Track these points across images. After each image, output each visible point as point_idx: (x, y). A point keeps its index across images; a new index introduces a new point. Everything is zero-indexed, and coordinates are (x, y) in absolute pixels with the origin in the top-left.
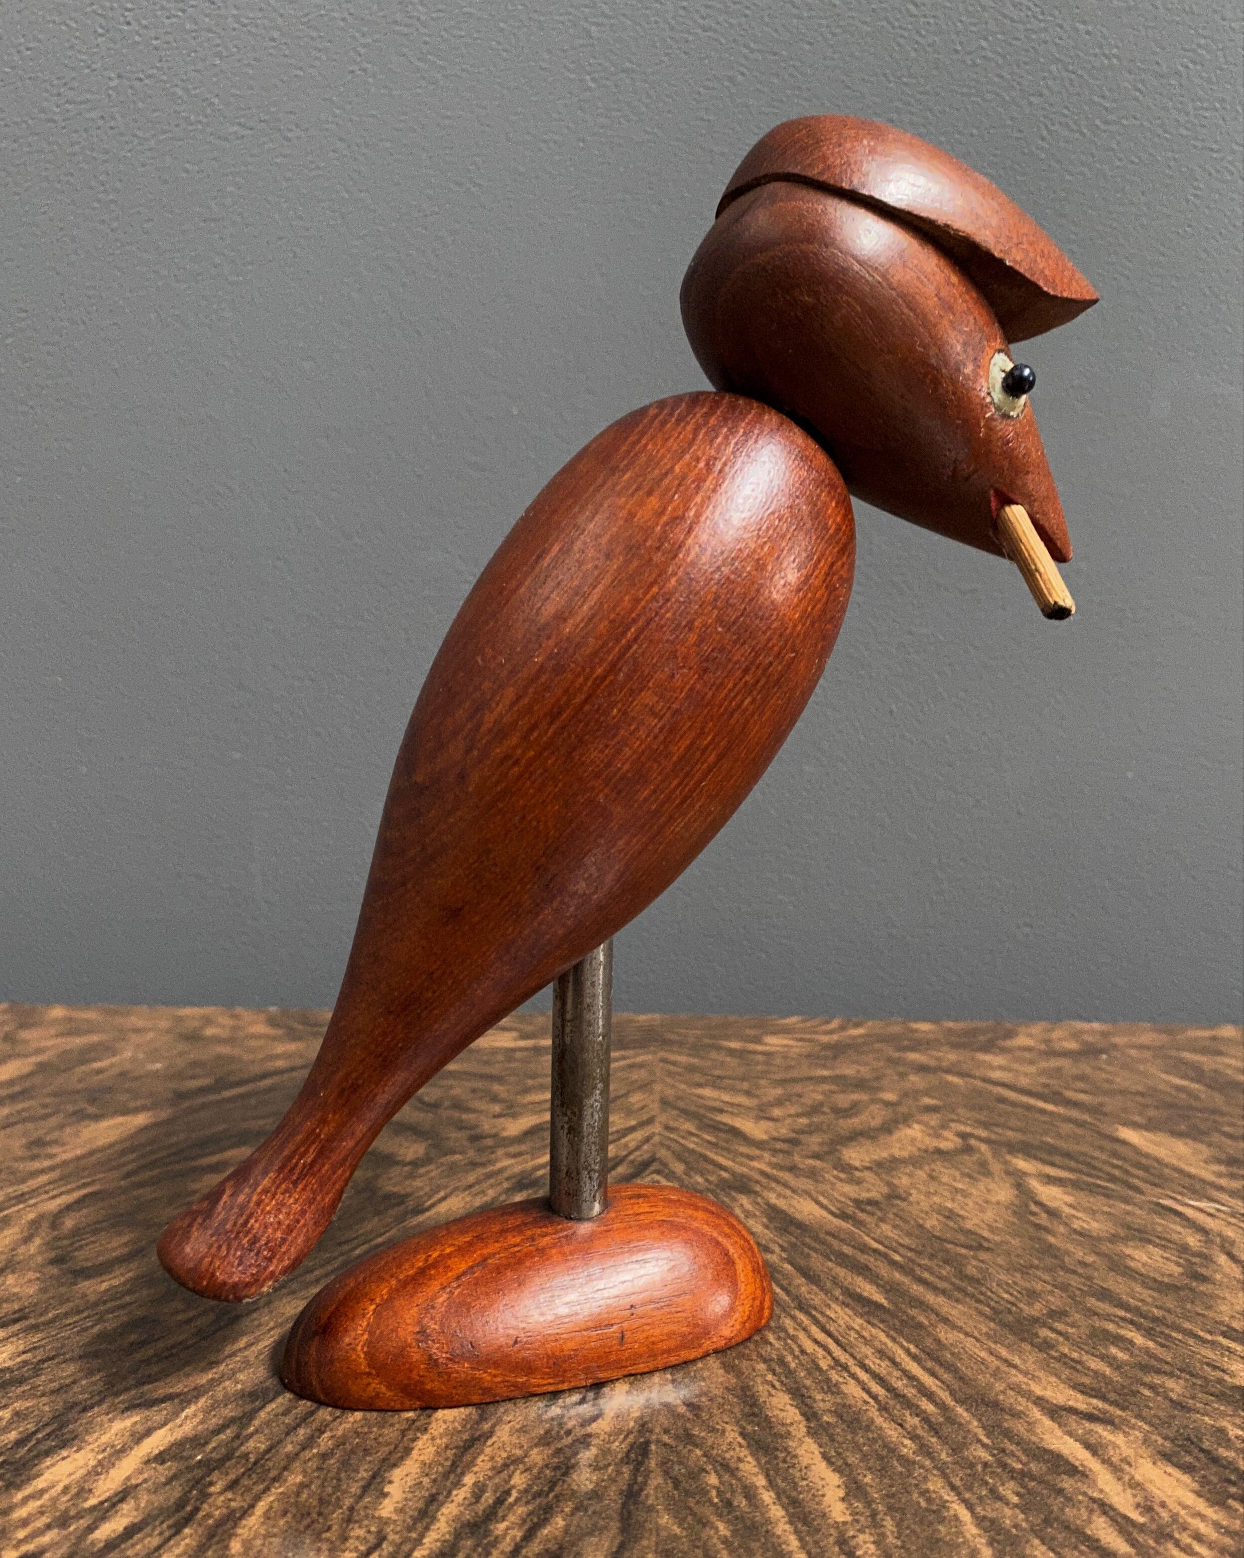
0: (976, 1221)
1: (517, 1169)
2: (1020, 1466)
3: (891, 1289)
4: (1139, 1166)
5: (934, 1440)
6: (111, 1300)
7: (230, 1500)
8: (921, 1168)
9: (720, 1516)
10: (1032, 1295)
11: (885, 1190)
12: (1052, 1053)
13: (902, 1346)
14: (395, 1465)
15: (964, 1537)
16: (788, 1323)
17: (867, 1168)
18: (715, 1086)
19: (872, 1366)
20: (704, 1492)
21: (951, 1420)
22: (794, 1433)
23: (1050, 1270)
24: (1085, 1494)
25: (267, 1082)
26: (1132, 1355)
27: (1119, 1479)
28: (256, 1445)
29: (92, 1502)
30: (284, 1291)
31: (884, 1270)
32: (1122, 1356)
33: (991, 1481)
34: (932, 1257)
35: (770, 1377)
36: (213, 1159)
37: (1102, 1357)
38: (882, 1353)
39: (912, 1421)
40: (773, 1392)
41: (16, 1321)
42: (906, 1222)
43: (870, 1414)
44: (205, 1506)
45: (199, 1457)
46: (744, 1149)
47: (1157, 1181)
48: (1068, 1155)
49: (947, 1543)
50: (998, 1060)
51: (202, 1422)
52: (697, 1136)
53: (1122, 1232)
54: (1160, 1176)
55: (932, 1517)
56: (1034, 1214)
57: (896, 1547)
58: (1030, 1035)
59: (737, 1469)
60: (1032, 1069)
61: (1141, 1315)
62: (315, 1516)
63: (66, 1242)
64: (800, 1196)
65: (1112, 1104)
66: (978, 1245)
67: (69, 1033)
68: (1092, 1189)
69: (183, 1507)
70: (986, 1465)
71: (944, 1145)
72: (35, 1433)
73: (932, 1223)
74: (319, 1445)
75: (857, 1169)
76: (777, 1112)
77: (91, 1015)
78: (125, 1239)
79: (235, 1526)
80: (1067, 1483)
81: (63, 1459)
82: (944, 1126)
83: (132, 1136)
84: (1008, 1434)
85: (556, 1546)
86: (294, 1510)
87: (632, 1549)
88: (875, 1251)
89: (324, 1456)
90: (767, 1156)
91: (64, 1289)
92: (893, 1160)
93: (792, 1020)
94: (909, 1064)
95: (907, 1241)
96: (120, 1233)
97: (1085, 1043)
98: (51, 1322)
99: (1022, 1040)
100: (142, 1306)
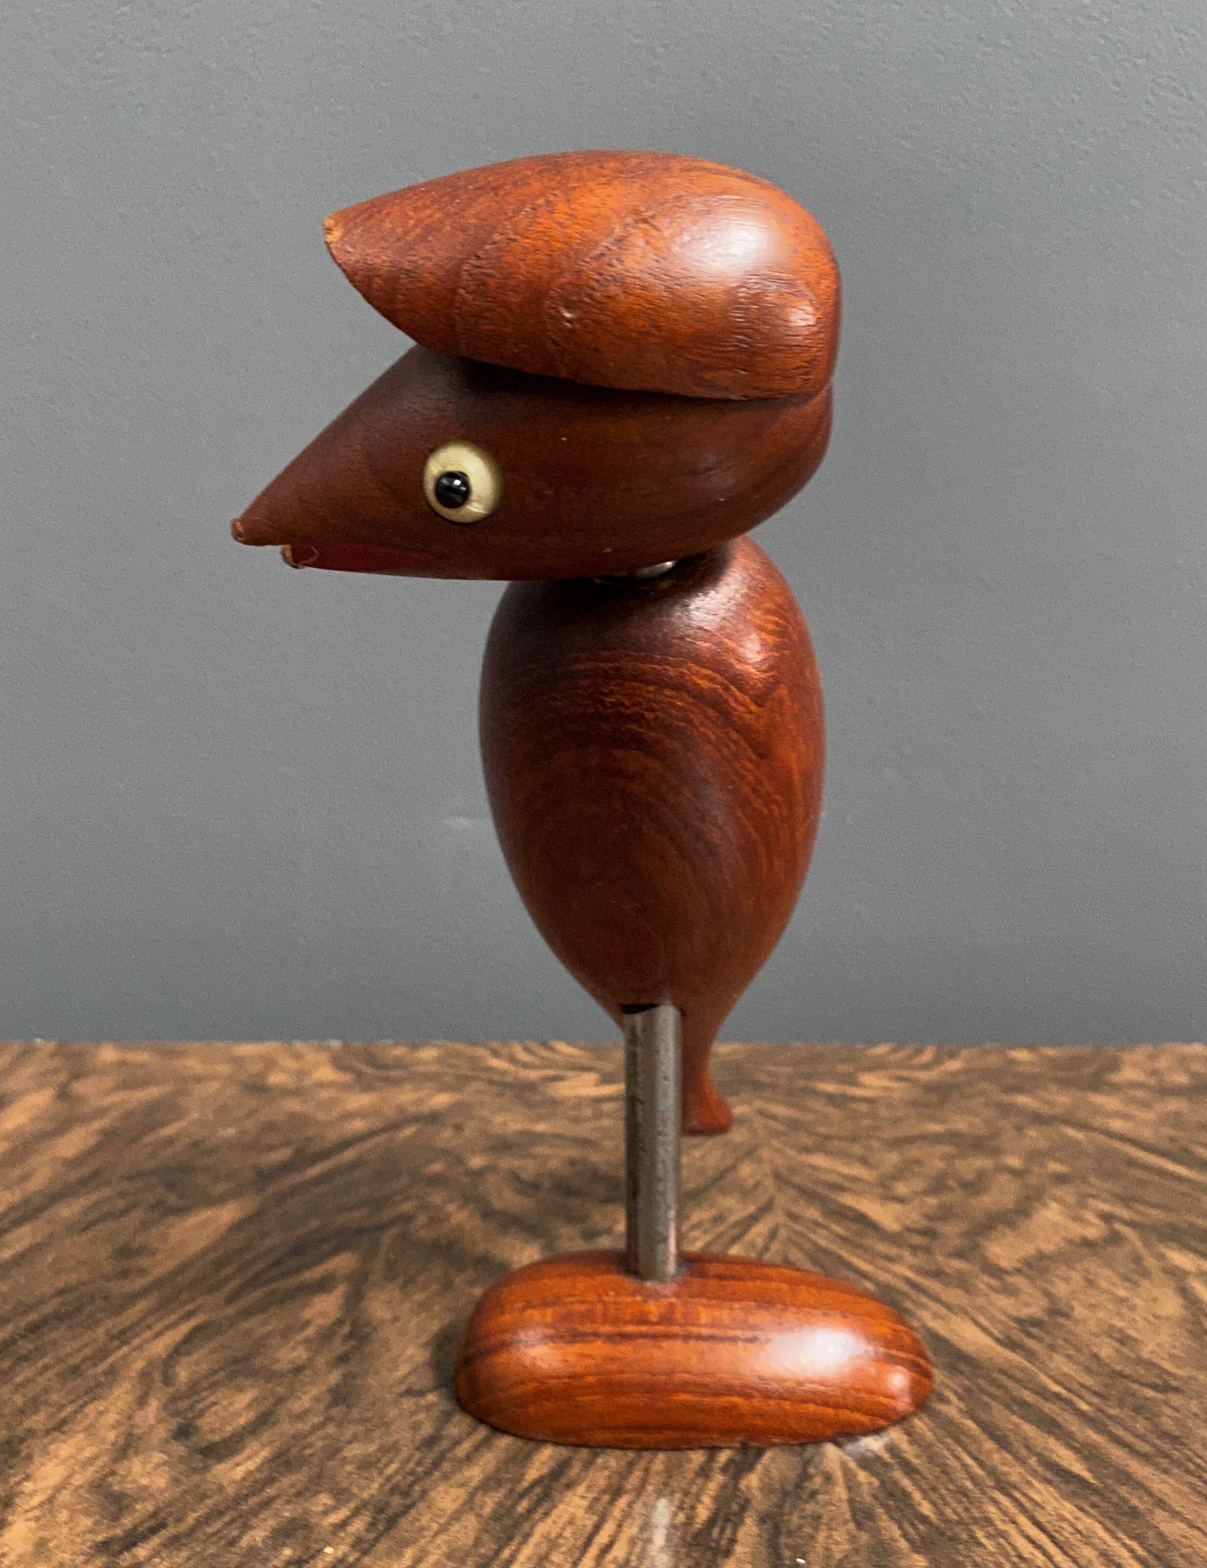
0: (1152, 1346)
3: (1087, 1453)
6: (251, 1495)
8: (1075, 1269)
11: (1044, 1303)
12: (1166, 1091)
13: (1124, 1545)
16: (992, 1510)
17: (1019, 1271)
18: (827, 1152)
25: (349, 1155)
30: (437, 1474)
31: (1074, 1425)
34: (1121, 1403)
36: (321, 1271)
41: (154, 1531)
42: (1078, 1349)
46: (879, 1246)
50: (1110, 1103)
52: (827, 1228)
58: (1135, 1065)
60: (1149, 1115)
63: (185, 1403)
64: (957, 1314)
66: (1165, 1383)
67: (126, 1085)
71: (1090, 1233)
73: (1106, 1350)
75: (1007, 1272)
76: (901, 1189)
77: (142, 1057)
78: (247, 1396)
82: (1082, 1205)
83: (223, 1240)
88: (1058, 1396)
90: (908, 1255)
91: (196, 1478)
92: (1041, 1256)
93: (881, 1049)
94: (1022, 1111)
95: (1088, 1381)
96: (240, 1389)
97: (1194, 1075)
98: (192, 1530)
99: (1128, 1074)
100: (288, 1502)
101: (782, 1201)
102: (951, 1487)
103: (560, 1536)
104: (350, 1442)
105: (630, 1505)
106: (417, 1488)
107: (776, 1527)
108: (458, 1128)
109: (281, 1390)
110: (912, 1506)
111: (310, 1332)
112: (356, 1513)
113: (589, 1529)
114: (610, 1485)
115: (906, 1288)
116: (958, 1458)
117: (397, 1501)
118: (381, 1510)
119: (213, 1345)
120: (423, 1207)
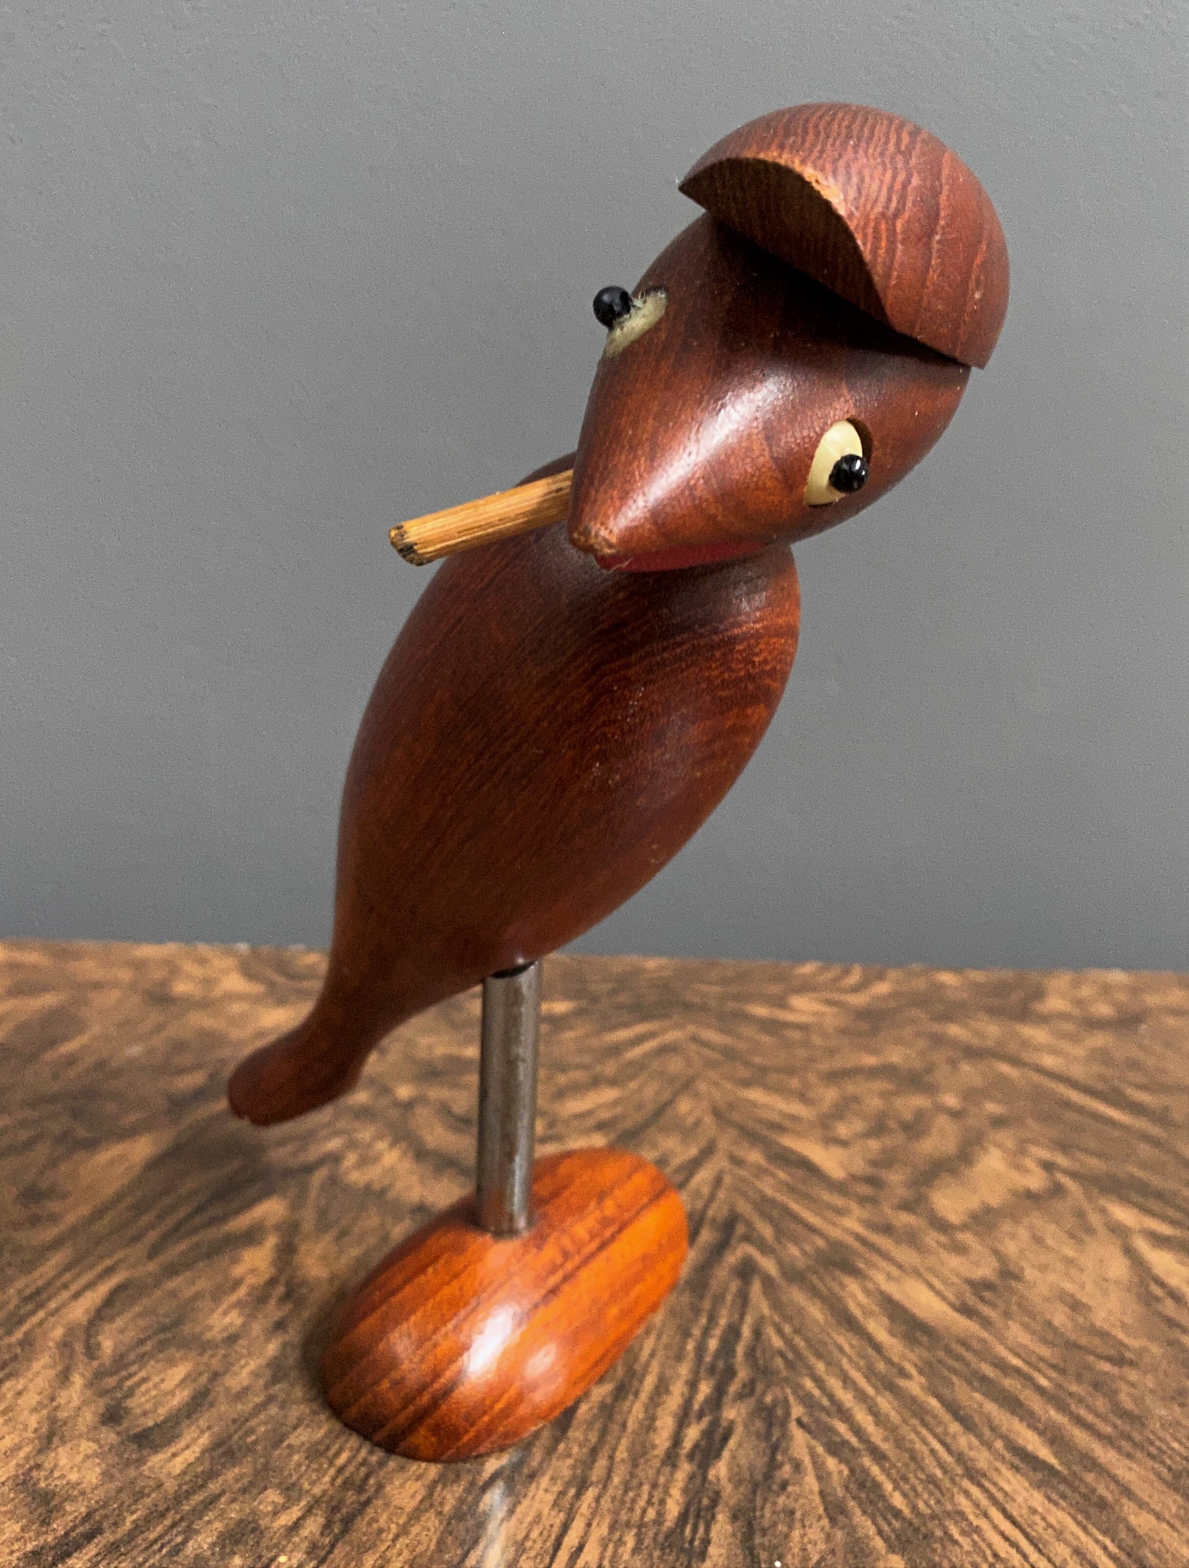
0: (1105, 1313)
6: (193, 1491)
8: (1021, 1225)
11: (995, 1264)
12: (1092, 1023)
13: (1097, 1541)
16: (963, 1502)
17: (966, 1226)
18: (765, 1086)
31: (1036, 1404)
34: (1079, 1378)
41: (89, 1537)
42: (1033, 1317)
46: (825, 1196)
48: (1159, 1195)
50: (1038, 1034)
52: (773, 1175)
56: (1158, 1299)
58: (1060, 993)
60: (1079, 1051)
63: (113, 1380)
64: (910, 1276)
67: (19, 991)
71: (1032, 1183)
73: (1060, 1317)
75: (955, 1228)
76: (842, 1130)
78: (180, 1371)
82: (1022, 1150)
83: (139, 1180)
88: (1017, 1371)
90: (854, 1207)
91: (132, 1472)
92: (988, 1210)
93: (808, 969)
94: (954, 1043)
95: (1045, 1352)
96: (172, 1363)
97: (1117, 1005)
98: (131, 1536)
99: (1055, 1002)
100: (233, 1500)
101: (724, 1143)
102: (921, 1475)
103: (527, 1537)
104: (295, 1428)
105: (598, 1500)
106: (372, 1481)
107: (750, 1524)
109: (215, 1363)
110: (882, 1497)
112: (309, 1511)
113: (556, 1530)
114: (574, 1477)
115: (856, 1245)
116: (924, 1442)
117: (351, 1497)
118: (335, 1509)
119: (137, 1309)
120: (352, 1145)
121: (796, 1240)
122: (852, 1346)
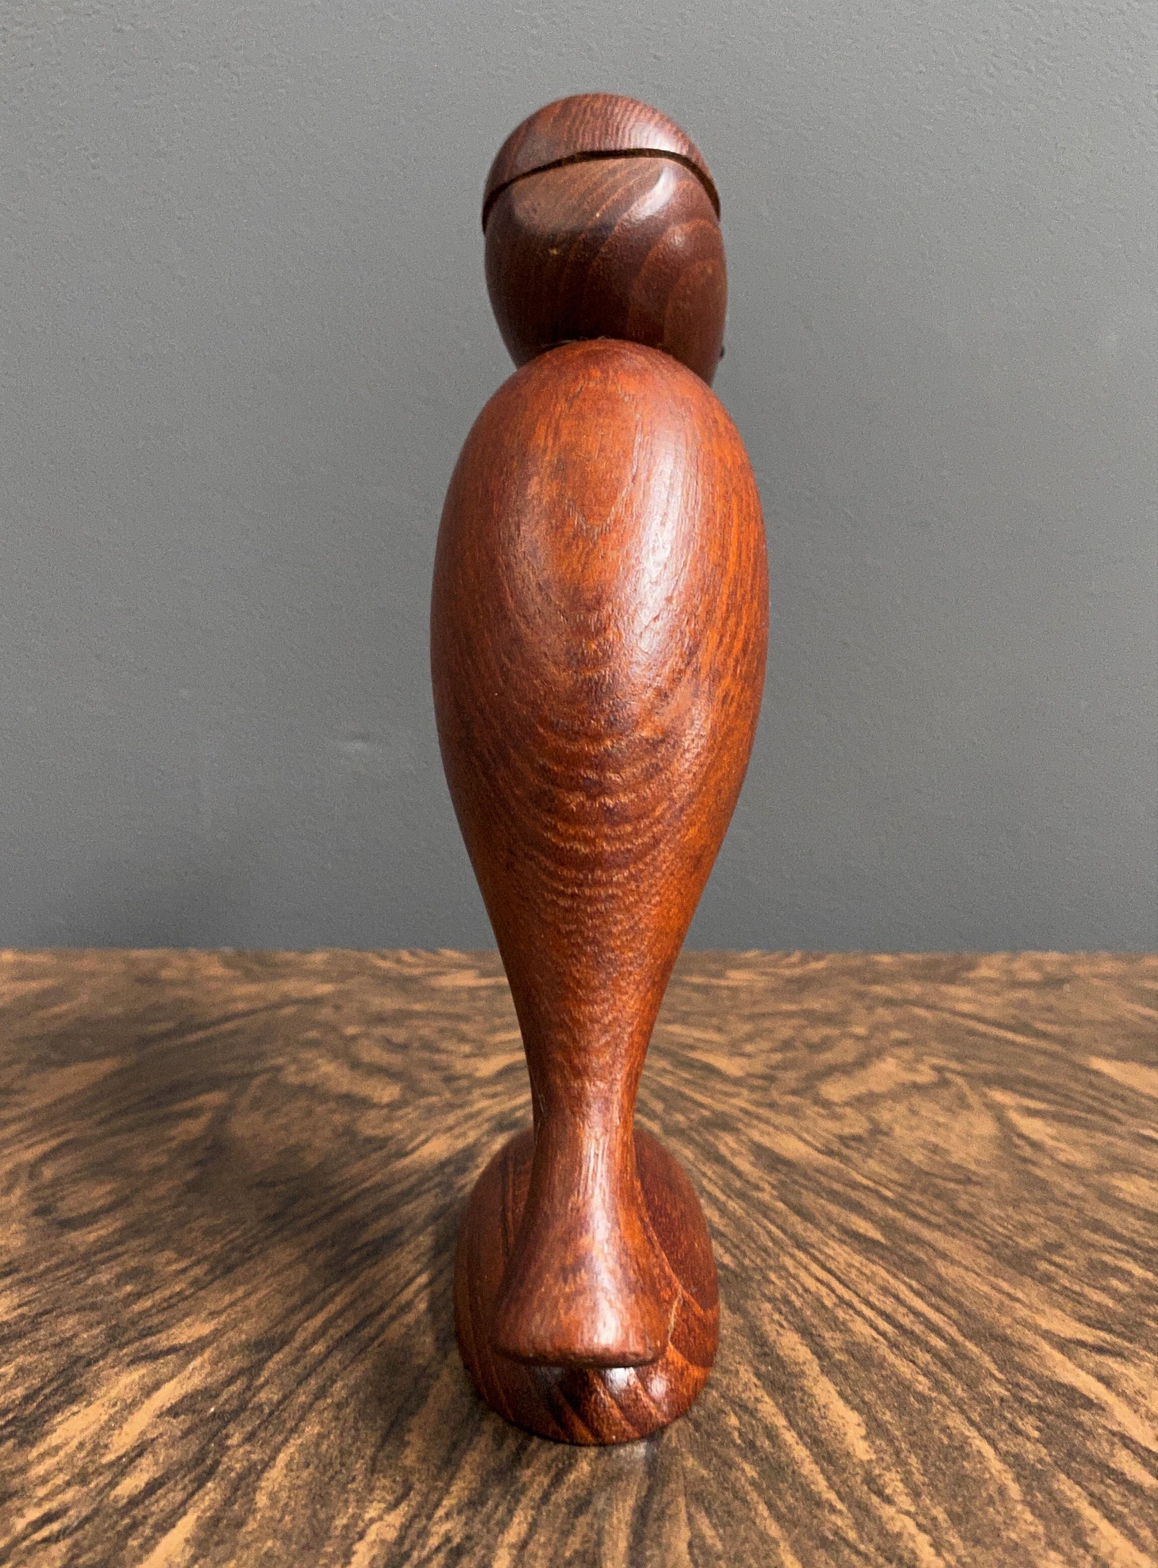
0: (962, 1155)
1: (496, 1110)
2: (1036, 1400)
3: (887, 1226)
4: (1114, 1096)
5: (948, 1376)
6: (101, 1251)
7: (250, 1452)
8: (900, 1103)
9: (745, 1457)
10: (1027, 1229)
11: (867, 1125)
12: (1016, 984)
13: (904, 1283)
14: (412, 1414)
15: (990, 1473)
16: (788, 1262)
17: (847, 1104)
19: (877, 1303)
20: (725, 1433)
21: (963, 1356)
22: (807, 1372)
23: (1041, 1202)
24: (1104, 1427)
25: (228, 1026)
26: (1132, 1286)
27: (1136, 1411)
28: (268, 1395)
29: (110, 1457)
30: (276, 1238)
31: (876, 1206)
32: (1123, 1288)
33: (1009, 1416)
34: (923, 1191)
35: (776, 1316)
36: (188, 1105)
37: (1104, 1289)
38: (885, 1290)
39: (924, 1358)
40: (781, 1331)
42: (892, 1156)
43: (881, 1352)
44: (225, 1459)
45: (212, 1410)
46: (719, 1086)
47: (1133, 1110)
48: (1041, 1086)
49: (975, 1481)
50: (963, 992)
51: (210, 1374)
52: (672, 1073)
53: (1107, 1164)
54: (1138, 1105)
55: (955, 1454)
56: (1017, 1146)
57: (924, 1484)
58: (991, 967)
59: (756, 1410)
60: (996, 1000)
61: (1135, 1245)
62: (338, 1467)
63: (48, 1192)
64: (782, 1132)
65: (1081, 1034)
66: (968, 1180)
68: (1073, 1121)
69: (203, 1460)
70: (1002, 1400)
71: (920, 1079)
72: (42, 1388)
73: (918, 1157)
74: (332, 1396)
75: (836, 1104)
76: (749, 1048)
78: (108, 1188)
79: (259, 1478)
80: (1085, 1417)
81: (74, 1414)
82: (918, 1060)
84: (1021, 1369)
85: (585, 1492)
86: (316, 1461)
87: (662, 1491)
88: (866, 1188)
89: (339, 1406)
90: (745, 1092)
91: (51, 1241)
92: (871, 1094)
93: (751, 954)
94: (875, 997)
95: (895, 1176)
96: (101, 1183)
97: (1044, 973)
98: (43, 1274)
99: (984, 972)
100: (134, 1256)
102: (753, 1245)
104: (198, 1218)
106: (256, 1247)
108: (337, 1008)
109: (139, 1183)
111: (174, 1144)
112: (198, 1262)
115: (740, 1115)
116: (765, 1228)
118: (220, 1262)
119: (78, 1153)
120: (295, 1060)
121: (683, 1111)
122: (714, 1172)
